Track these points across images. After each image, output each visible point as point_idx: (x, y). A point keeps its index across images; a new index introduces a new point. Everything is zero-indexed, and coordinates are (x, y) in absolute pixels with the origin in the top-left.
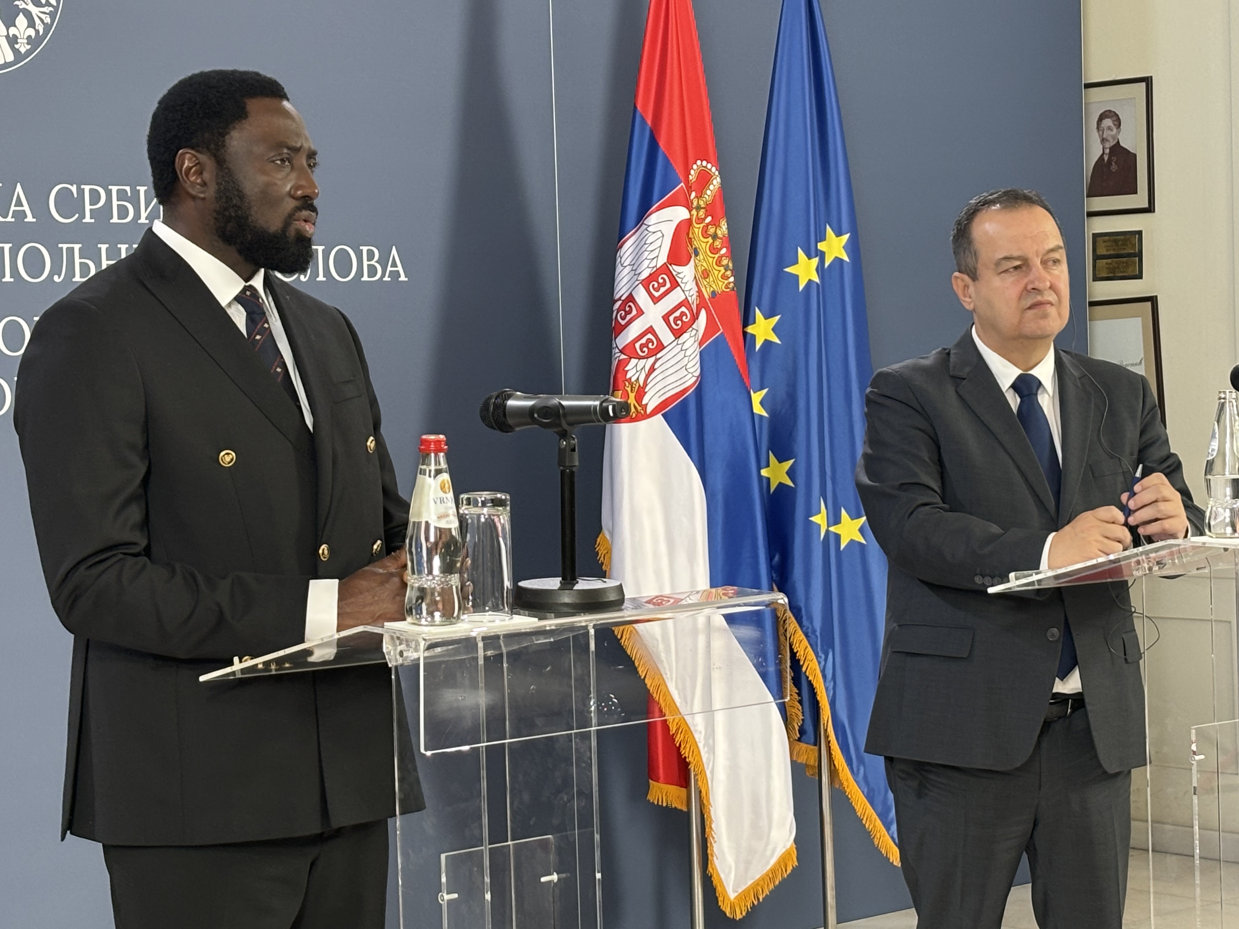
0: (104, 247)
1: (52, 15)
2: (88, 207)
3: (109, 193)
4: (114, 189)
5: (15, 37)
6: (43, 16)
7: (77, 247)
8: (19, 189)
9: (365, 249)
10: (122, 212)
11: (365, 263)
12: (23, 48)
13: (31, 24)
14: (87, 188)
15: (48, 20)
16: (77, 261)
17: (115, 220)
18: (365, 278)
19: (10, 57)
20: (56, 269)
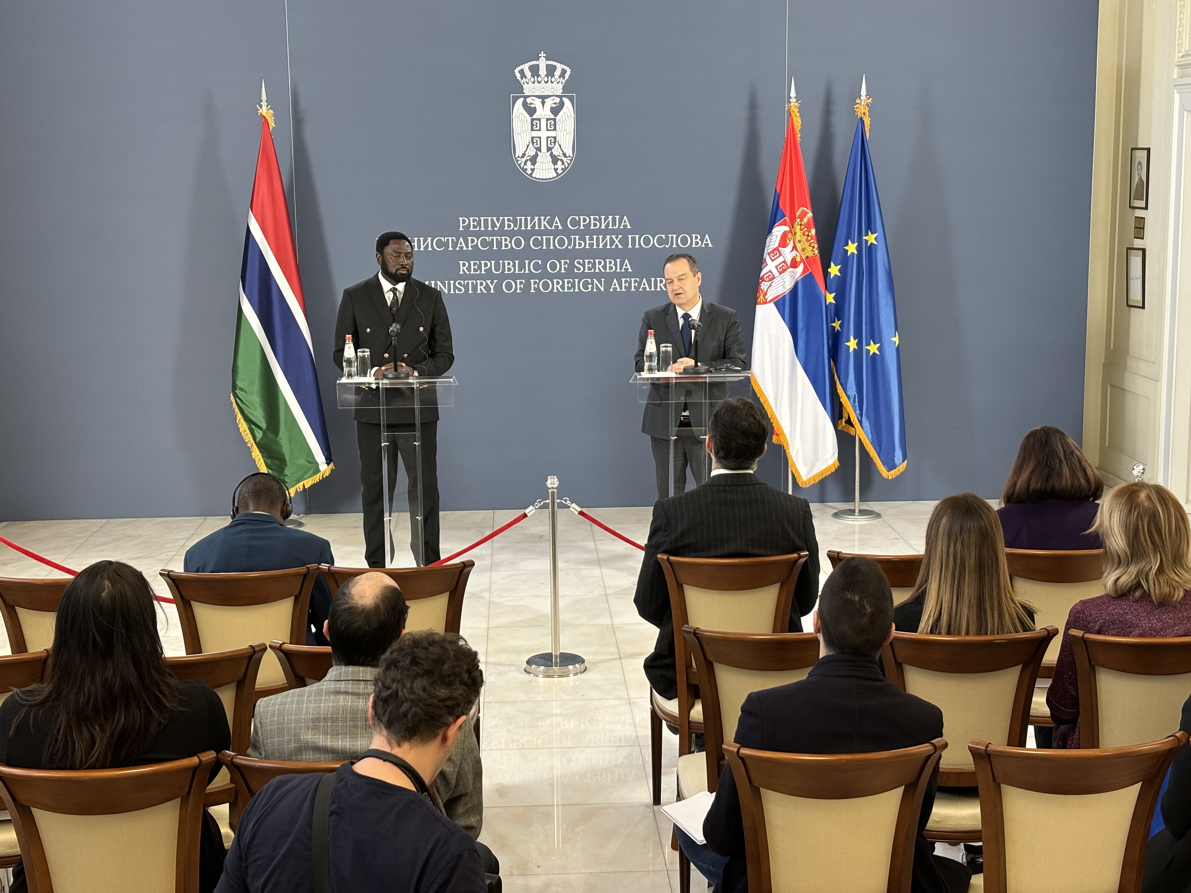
0: (587, 237)
1: (571, 160)
2: (582, 224)
3: (590, 219)
4: (592, 217)
5: (557, 169)
6: (568, 161)
7: (577, 237)
8: (557, 218)
9: (694, 236)
10: (595, 225)
11: (694, 240)
12: (560, 171)
13: (563, 163)
14: (582, 217)
15: (569, 162)
16: (577, 241)
17: (592, 227)
18: (694, 246)
19: (555, 175)
20: (569, 244)
